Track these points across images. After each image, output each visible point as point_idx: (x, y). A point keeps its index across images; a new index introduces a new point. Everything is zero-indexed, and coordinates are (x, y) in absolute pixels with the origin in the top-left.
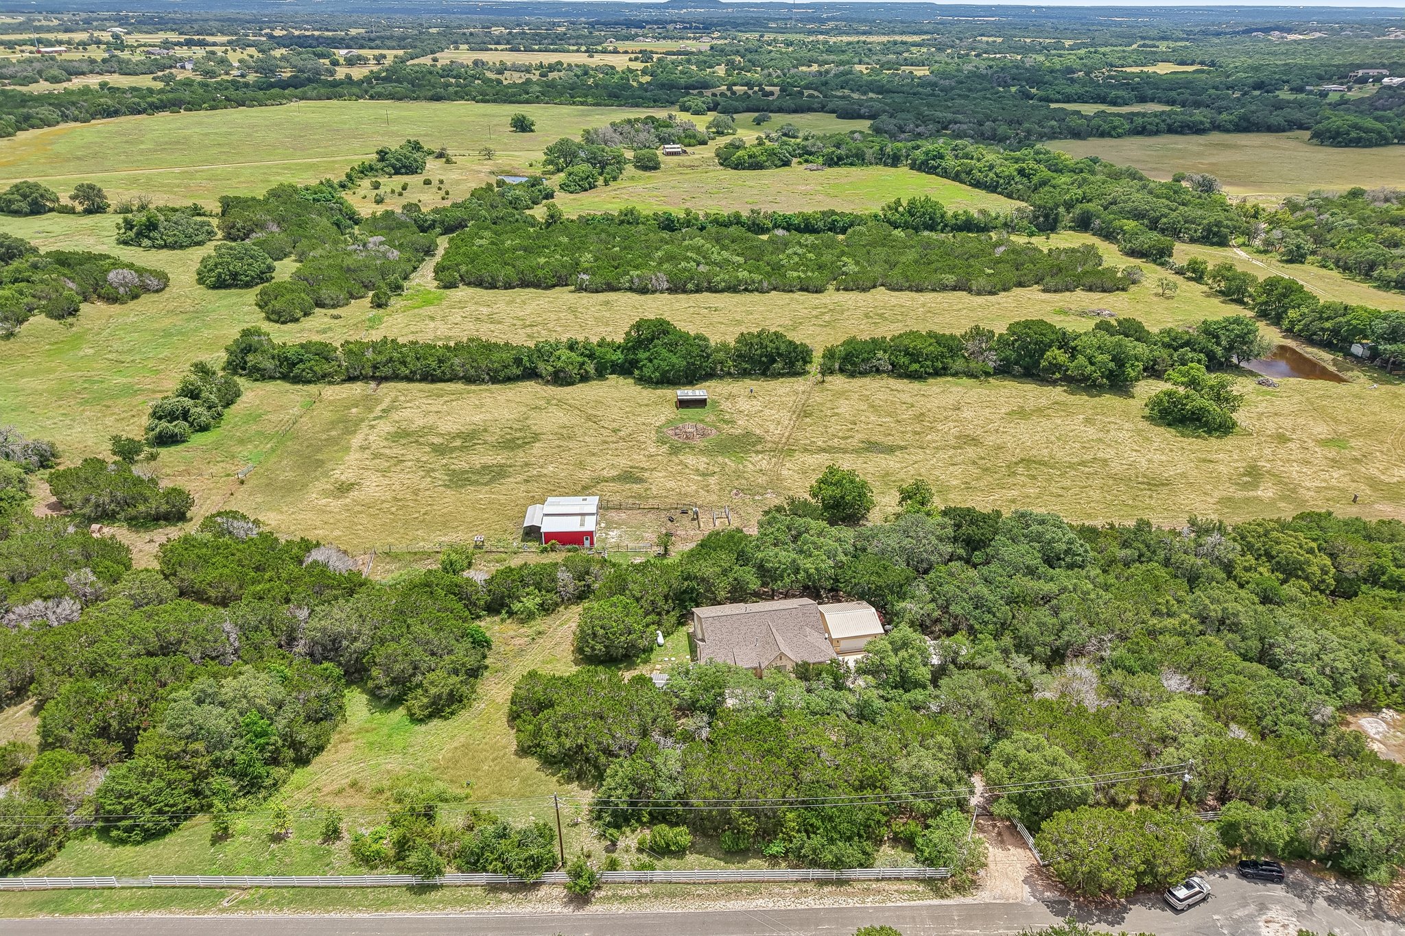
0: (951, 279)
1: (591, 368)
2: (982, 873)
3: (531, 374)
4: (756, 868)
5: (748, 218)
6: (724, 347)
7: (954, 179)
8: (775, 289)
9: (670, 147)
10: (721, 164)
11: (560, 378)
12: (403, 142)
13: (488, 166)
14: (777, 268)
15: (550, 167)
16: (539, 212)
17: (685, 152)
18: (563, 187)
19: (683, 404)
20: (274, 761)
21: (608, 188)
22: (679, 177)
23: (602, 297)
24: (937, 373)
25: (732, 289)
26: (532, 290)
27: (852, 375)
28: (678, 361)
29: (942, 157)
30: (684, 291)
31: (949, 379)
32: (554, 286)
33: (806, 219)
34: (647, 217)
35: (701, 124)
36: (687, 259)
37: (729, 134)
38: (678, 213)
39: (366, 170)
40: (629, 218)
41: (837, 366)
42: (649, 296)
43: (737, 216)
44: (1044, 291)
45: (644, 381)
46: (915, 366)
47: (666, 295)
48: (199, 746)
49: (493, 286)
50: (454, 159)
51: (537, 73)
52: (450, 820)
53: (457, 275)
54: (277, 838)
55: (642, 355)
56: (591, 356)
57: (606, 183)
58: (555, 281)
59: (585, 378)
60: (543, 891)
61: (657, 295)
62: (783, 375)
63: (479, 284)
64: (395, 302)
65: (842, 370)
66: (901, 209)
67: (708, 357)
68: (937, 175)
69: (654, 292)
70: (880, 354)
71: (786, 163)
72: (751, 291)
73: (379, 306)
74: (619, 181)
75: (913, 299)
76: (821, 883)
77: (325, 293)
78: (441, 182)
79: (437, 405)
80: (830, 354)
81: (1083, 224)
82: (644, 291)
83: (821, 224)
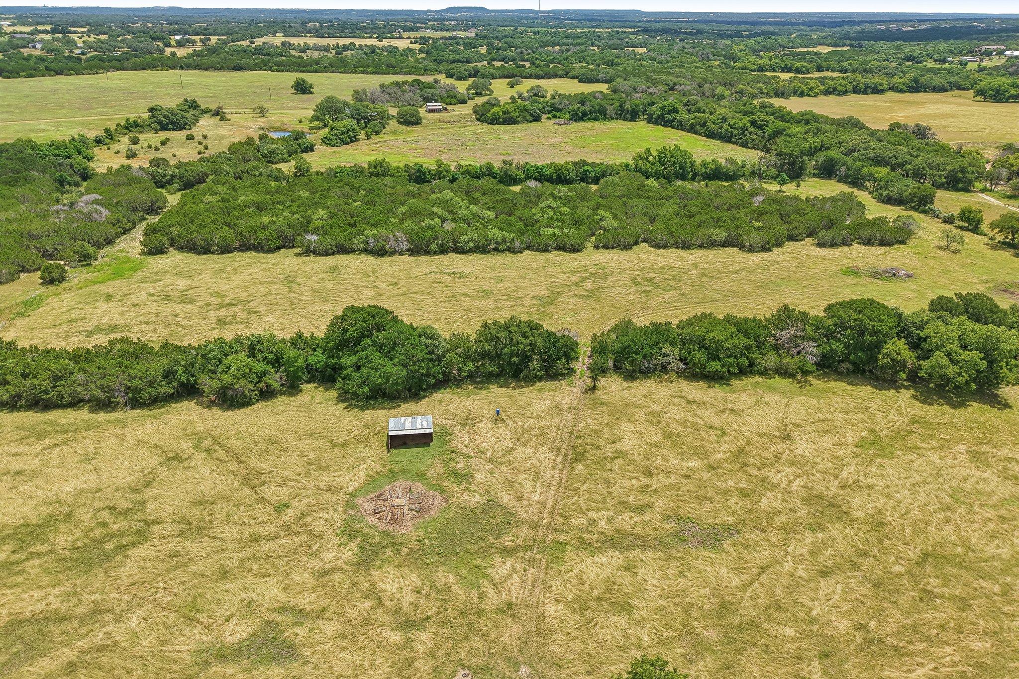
0: (720, 234)
1: (275, 379)
3: (188, 392)
5: (501, 169)
6: (458, 341)
7: (689, 131)
8: (528, 248)
9: (432, 105)
10: (478, 120)
11: (229, 399)
12: (181, 100)
13: (261, 122)
14: (530, 224)
15: (317, 123)
16: (287, 168)
17: (445, 109)
18: (325, 141)
19: (398, 442)
21: (369, 142)
22: (439, 131)
23: (330, 261)
24: (743, 372)
25: (482, 249)
26: (253, 254)
27: (630, 376)
28: (394, 370)
29: (676, 111)
30: (428, 253)
31: (758, 379)
32: (278, 248)
33: (558, 169)
34: (397, 169)
35: (462, 87)
36: (432, 215)
37: (486, 95)
38: (429, 164)
39: (131, 126)
40: (379, 170)
41: (610, 364)
42: (387, 259)
43: (489, 167)
44: (821, 245)
45: (349, 398)
46: (715, 366)
47: (406, 258)
49: (206, 251)
50: (228, 117)
51: (334, 52)
53: (164, 239)
55: (348, 360)
56: (277, 362)
57: (368, 137)
58: (279, 242)
59: (267, 394)
61: (396, 258)
62: (540, 379)
63: (191, 248)
64: (77, 276)
65: (617, 368)
66: (651, 158)
67: (439, 359)
68: (673, 127)
69: (392, 254)
70: (667, 349)
71: (537, 119)
72: (502, 251)
73: (51, 282)
74: (382, 135)
75: (682, 259)
78: (205, 137)
79: (27, 456)
80: (600, 348)
81: (827, 171)
82: (380, 253)
83: (573, 175)
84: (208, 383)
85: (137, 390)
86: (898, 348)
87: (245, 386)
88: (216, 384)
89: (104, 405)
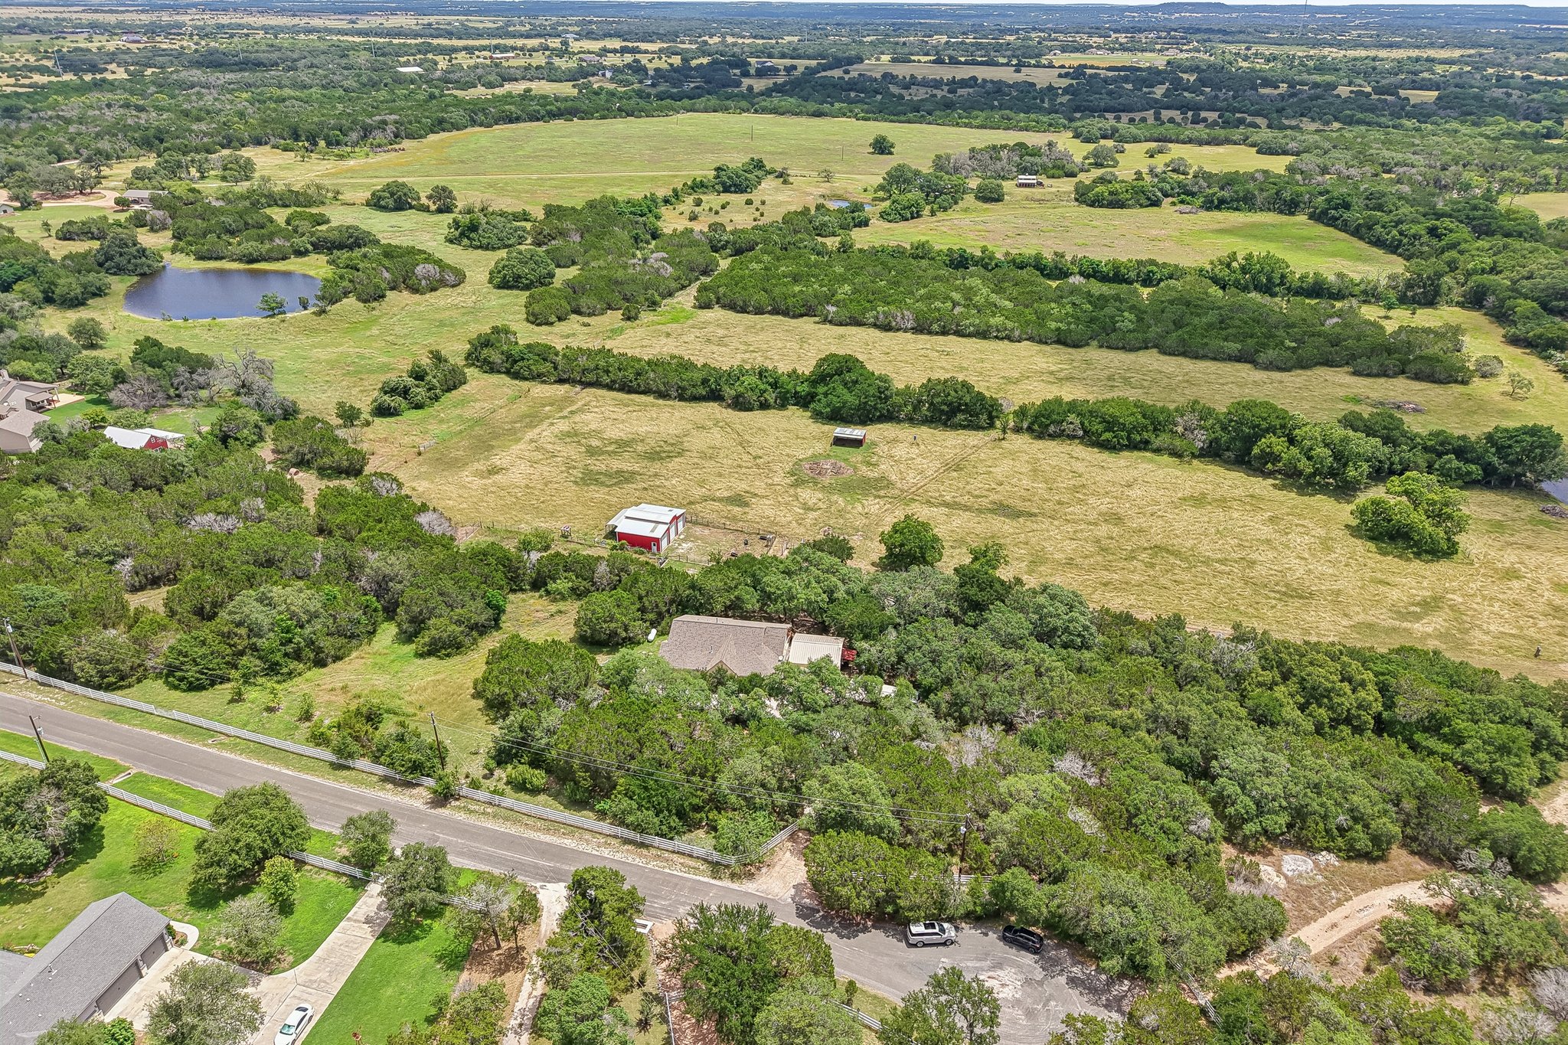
0: (1234, 347)
1: (771, 396)
2: (764, 870)
3: (715, 396)
4: (585, 819)
5: (1051, 265)
6: (907, 392)
7: (1352, 234)
8: (1030, 339)
9: (1024, 178)
10: (1077, 200)
11: (740, 404)
12: (747, 160)
13: (825, 188)
15: (881, 194)
16: (832, 243)
17: (1040, 184)
18: (884, 215)
19: (839, 442)
20: (297, 656)
21: (934, 219)
22: (1020, 211)
23: (841, 330)
24: (1134, 446)
25: (983, 334)
26: (780, 317)
27: (1040, 436)
28: (851, 399)
29: (1347, 206)
30: (930, 333)
31: (1148, 454)
32: (802, 316)
33: (1116, 267)
34: (939, 253)
35: (1081, 152)
36: (947, 298)
37: (1109, 166)
38: (976, 250)
39: (697, 186)
40: (921, 252)
41: (1025, 425)
42: (891, 334)
43: (1038, 258)
45: (818, 416)
46: (1107, 435)
47: (909, 335)
48: (243, 631)
49: (743, 310)
50: (791, 179)
51: (946, 88)
52: (388, 728)
53: (712, 296)
54: (270, 710)
55: (821, 389)
56: (775, 385)
57: (933, 213)
58: (803, 310)
59: (764, 406)
60: (416, 791)
61: (900, 334)
62: (964, 427)
63: (732, 307)
64: (646, 317)
65: (1030, 429)
67: (887, 398)
68: (1336, 227)
69: (898, 330)
70: (1072, 417)
71: (1156, 203)
72: (1002, 339)
73: (629, 319)
74: (950, 211)
75: (1180, 366)
76: (627, 841)
77: (584, 302)
78: (763, 203)
79: (620, 413)
80: (1022, 412)
81: (1474, 299)
82: (887, 328)
84: (729, 392)
85: (684, 389)
86: (1276, 443)
87: (752, 397)
88: (733, 393)
89: (662, 395)
